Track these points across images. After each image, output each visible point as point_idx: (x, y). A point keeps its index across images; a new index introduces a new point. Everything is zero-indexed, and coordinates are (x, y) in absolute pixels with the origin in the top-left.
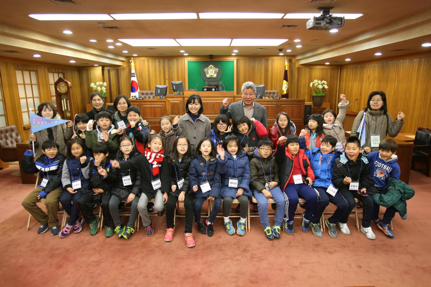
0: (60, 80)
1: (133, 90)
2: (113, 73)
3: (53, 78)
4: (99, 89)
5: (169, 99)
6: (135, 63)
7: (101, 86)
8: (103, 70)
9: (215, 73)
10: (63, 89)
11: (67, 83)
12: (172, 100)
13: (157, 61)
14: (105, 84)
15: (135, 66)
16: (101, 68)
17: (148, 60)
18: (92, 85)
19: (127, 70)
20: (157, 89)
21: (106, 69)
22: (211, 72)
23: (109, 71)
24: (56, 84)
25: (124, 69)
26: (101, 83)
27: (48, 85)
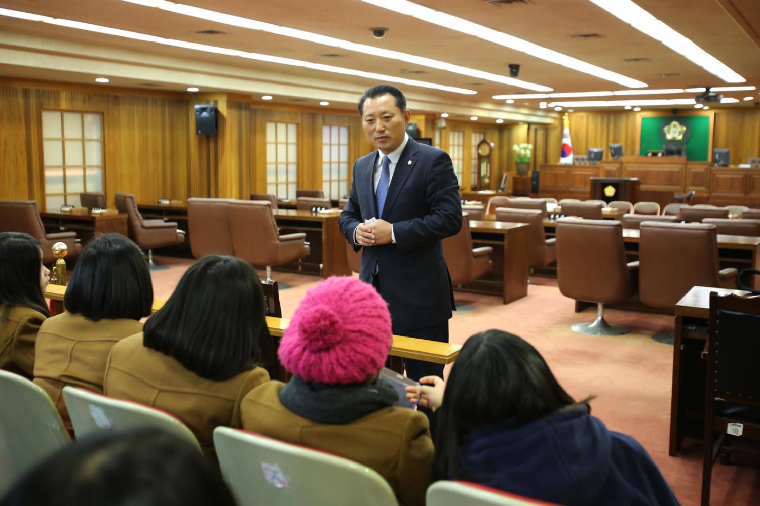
0: (484, 142)
1: (564, 154)
2: (540, 133)
3: (475, 139)
4: (523, 152)
5: (604, 165)
6: (570, 120)
7: (525, 149)
8: (529, 129)
9: (680, 133)
10: (485, 151)
11: (489, 144)
12: (607, 167)
13: (599, 117)
14: (531, 146)
15: (570, 125)
16: (526, 127)
17: (587, 117)
18: (516, 148)
19: (559, 129)
20: (590, 153)
21: (533, 127)
22: (675, 132)
23: (536, 130)
24: (479, 146)
25: (555, 127)
26: (526, 145)
27: (470, 146)
